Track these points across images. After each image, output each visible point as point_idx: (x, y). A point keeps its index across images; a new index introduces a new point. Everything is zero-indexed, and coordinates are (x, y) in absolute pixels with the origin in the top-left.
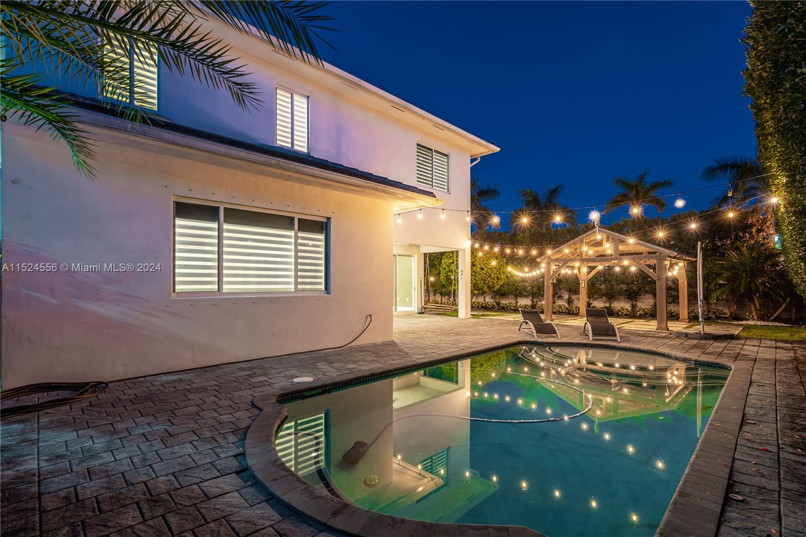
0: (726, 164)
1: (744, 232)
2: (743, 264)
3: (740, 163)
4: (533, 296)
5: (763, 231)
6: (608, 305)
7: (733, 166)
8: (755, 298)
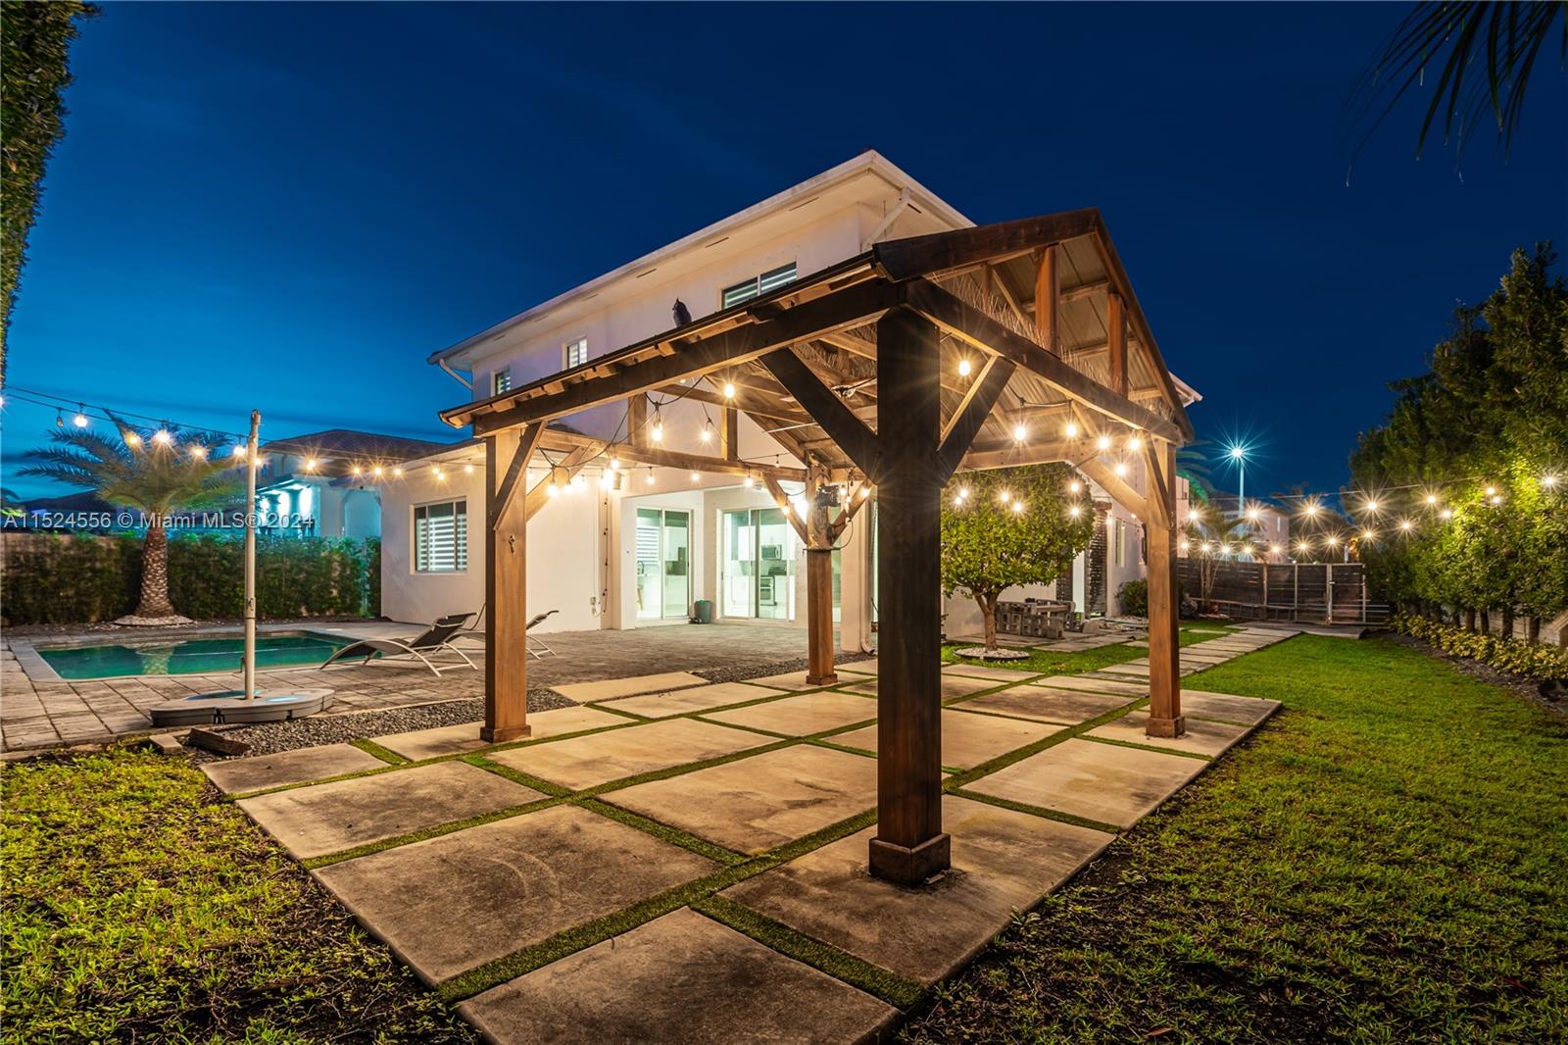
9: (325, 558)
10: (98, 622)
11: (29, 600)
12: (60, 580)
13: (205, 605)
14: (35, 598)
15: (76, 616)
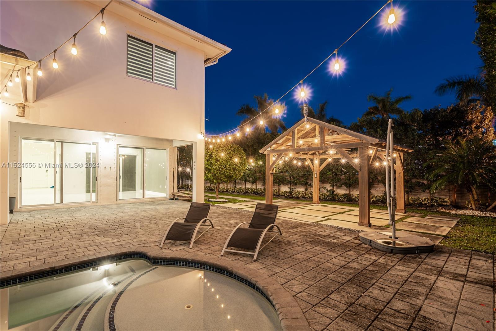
0: (454, 82)
1: (465, 129)
2: (461, 157)
3: (465, 81)
4: (291, 184)
5: (482, 127)
6: (348, 192)
7: (459, 83)
8: (473, 189)
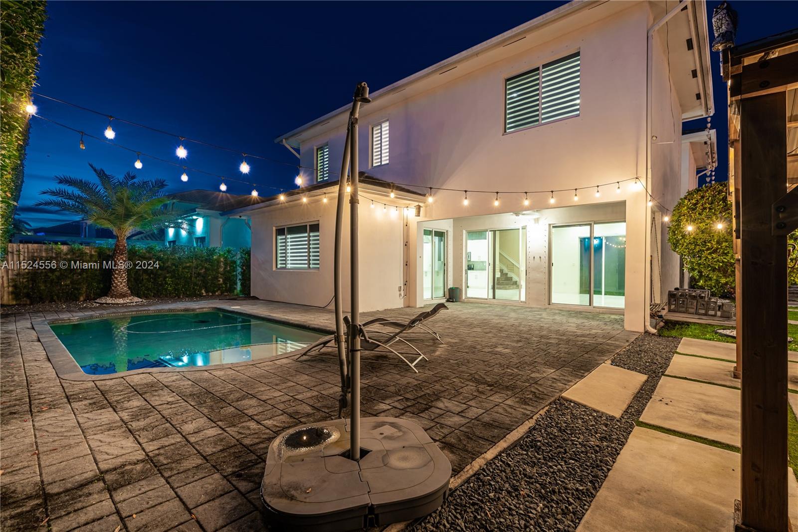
9: (216, 259)
10: (85, 300)
11: (43, 287)
12: (61, 274)
13: (148, 289)
14: (46, 286)
15: (71, 298)
